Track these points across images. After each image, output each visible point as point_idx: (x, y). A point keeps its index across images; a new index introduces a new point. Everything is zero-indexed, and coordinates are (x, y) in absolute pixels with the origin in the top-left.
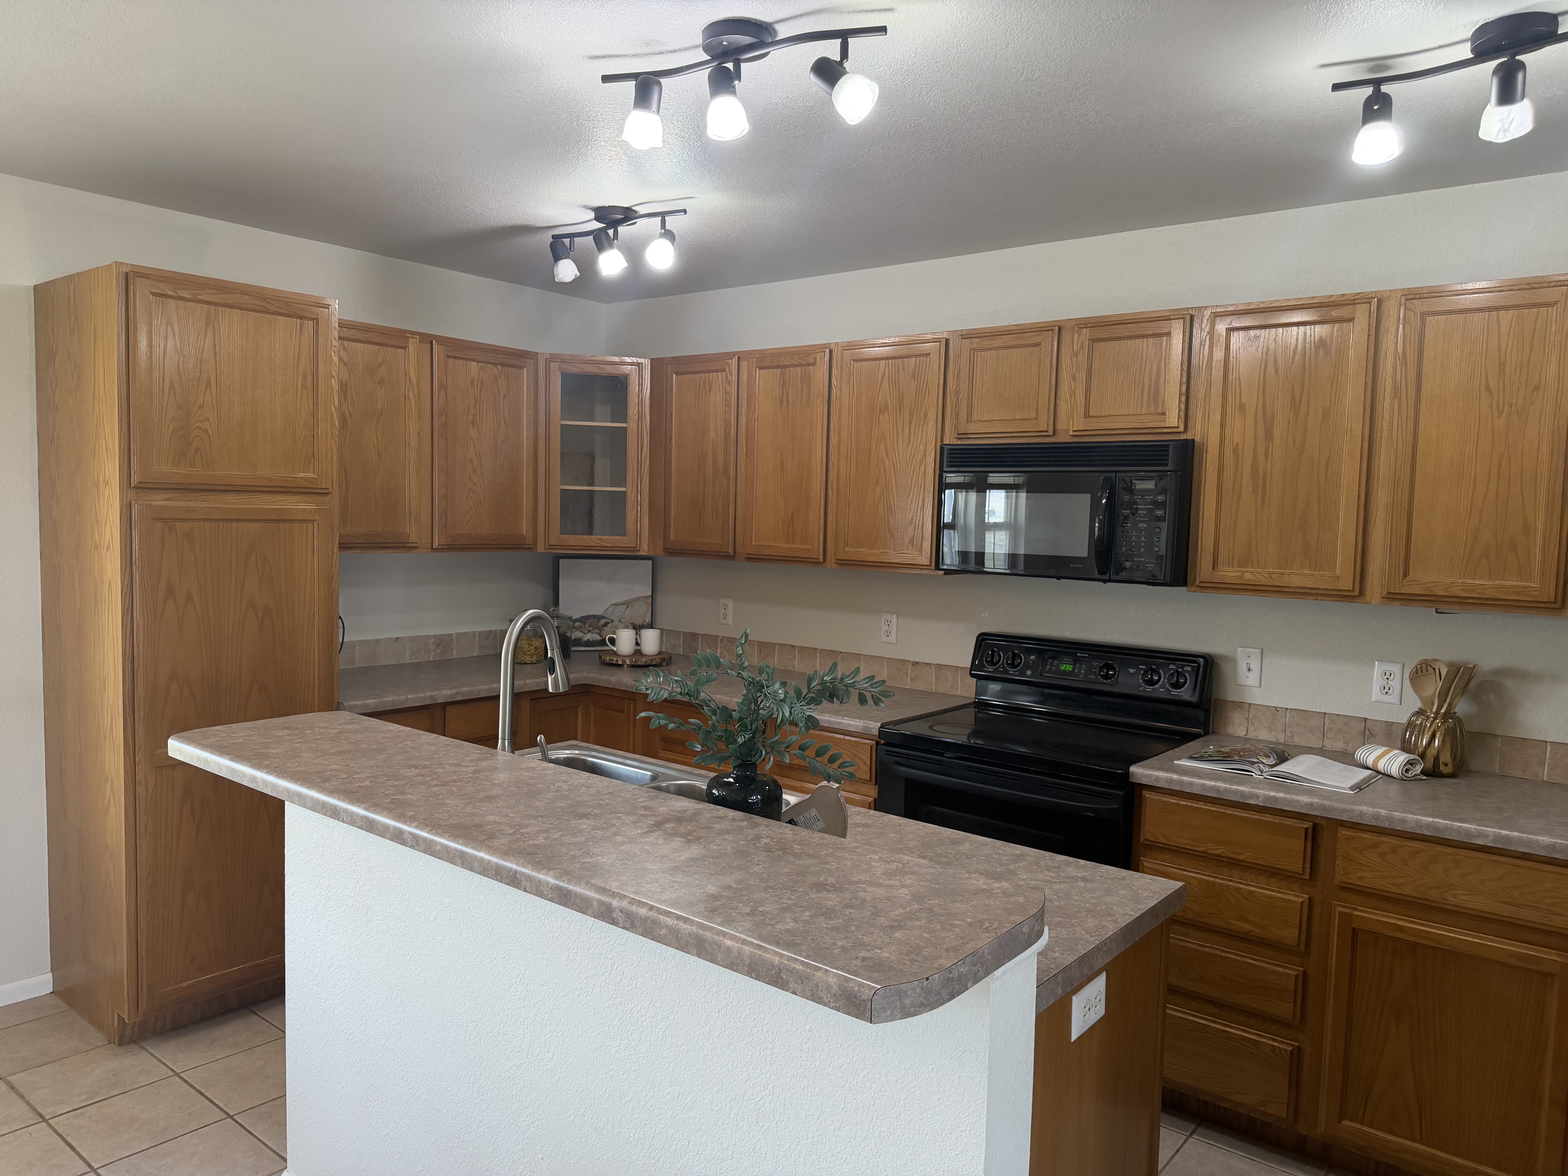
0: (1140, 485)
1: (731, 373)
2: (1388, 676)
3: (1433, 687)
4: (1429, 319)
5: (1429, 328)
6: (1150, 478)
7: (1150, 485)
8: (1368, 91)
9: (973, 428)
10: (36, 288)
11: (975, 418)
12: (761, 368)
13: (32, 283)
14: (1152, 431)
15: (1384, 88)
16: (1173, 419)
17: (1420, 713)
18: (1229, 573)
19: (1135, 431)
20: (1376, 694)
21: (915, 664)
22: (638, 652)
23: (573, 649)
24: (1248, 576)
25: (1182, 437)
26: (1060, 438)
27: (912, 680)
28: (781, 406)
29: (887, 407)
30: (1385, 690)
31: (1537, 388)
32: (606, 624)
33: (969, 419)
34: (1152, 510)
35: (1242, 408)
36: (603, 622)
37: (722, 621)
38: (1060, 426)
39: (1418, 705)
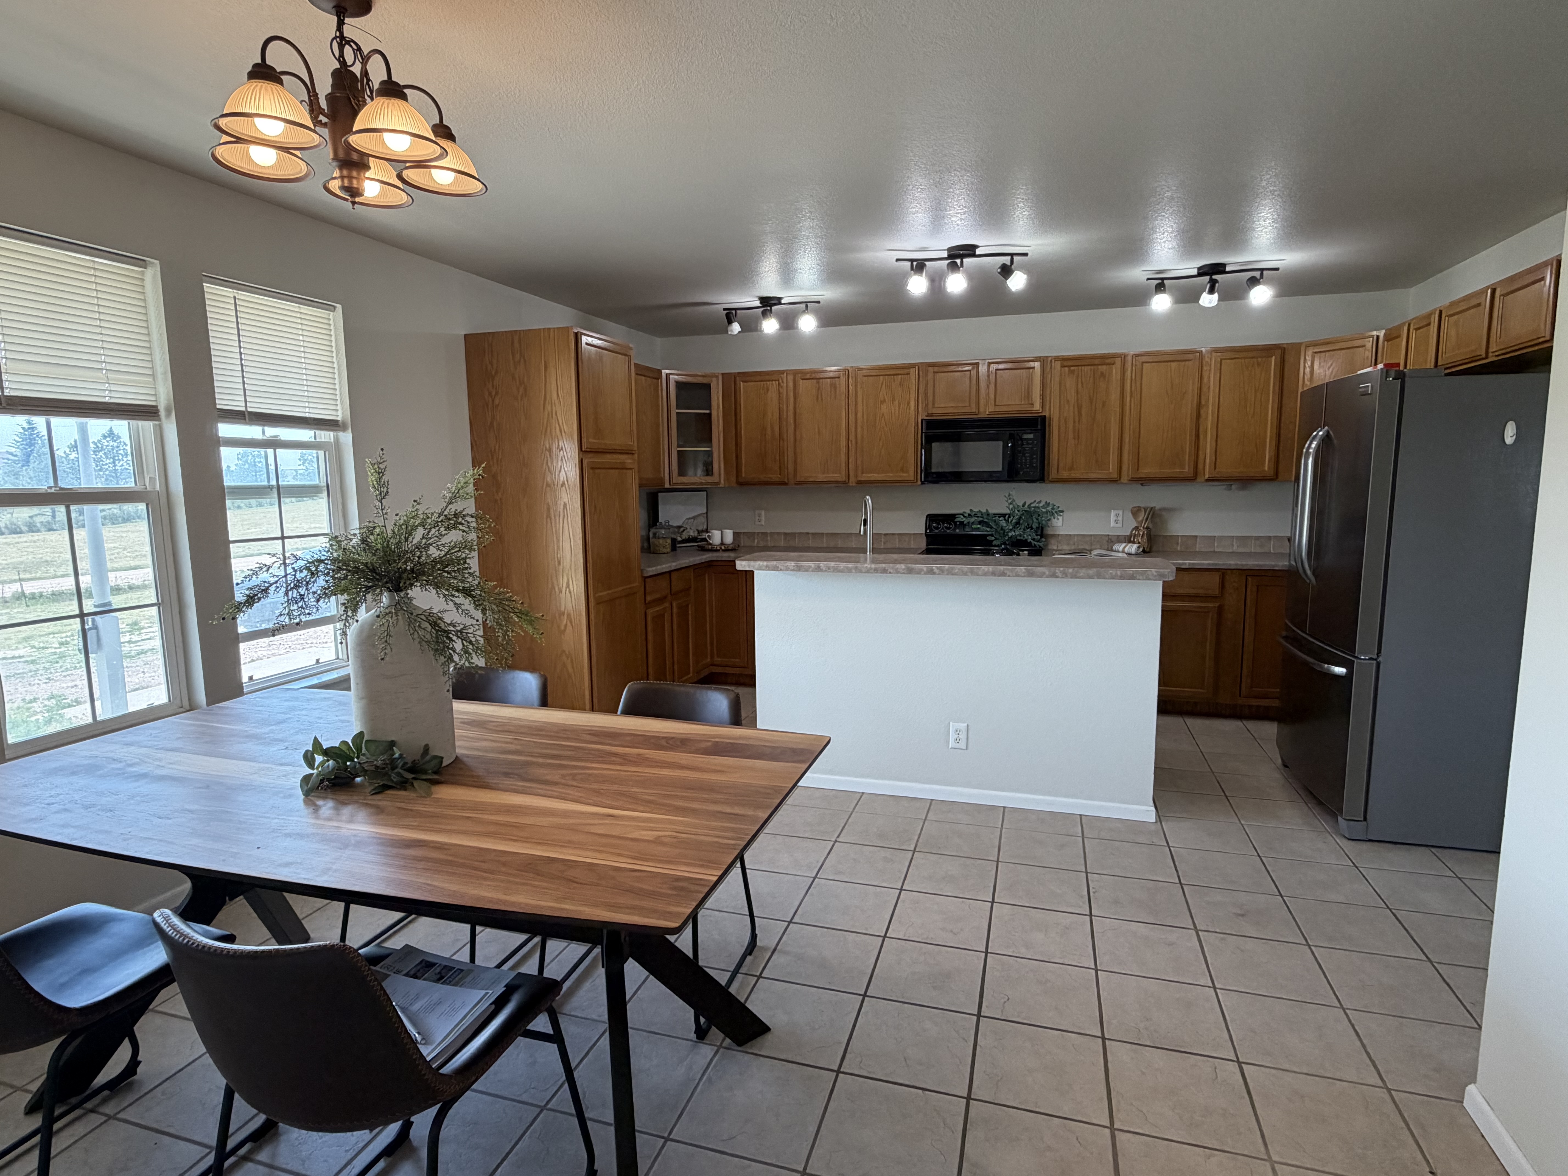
0: (1025, 436)
1: (783, 382)
2: (1117, 515)
3: (1142, 516)
4: (1144, 364)
5: (1144, 367)
6: (1030, 433)
7: (1031, 436)
8: (1160, 281)
9: (935, 411)
10: (465, 336)
11: (936, 405)
12: (803, 379)
13: (463, 333)
14: (1026, 412)
15: (1165, 282)
16: (1037, 407)
17: (1136, 528)
18: (1065, 474)
19: (1019, 412)
20: (1112, 524)
21: (886, 535)
22: (722, 544)
23: (678, 545)
24: (1073, 475)
25: (1040, 415)
26: (981, 416)
27: (884, 543)
28: (817, 401)
29: (885, 400)
30: (1116, 522)
31: (1185, 393)
32: (684, 530)
33: (934, 407)
34: (1032, 448)
35: (1068, 401)
36: (682, 529)
37: (757, 523)
38: (982, 410)
39: (1135, 524)
